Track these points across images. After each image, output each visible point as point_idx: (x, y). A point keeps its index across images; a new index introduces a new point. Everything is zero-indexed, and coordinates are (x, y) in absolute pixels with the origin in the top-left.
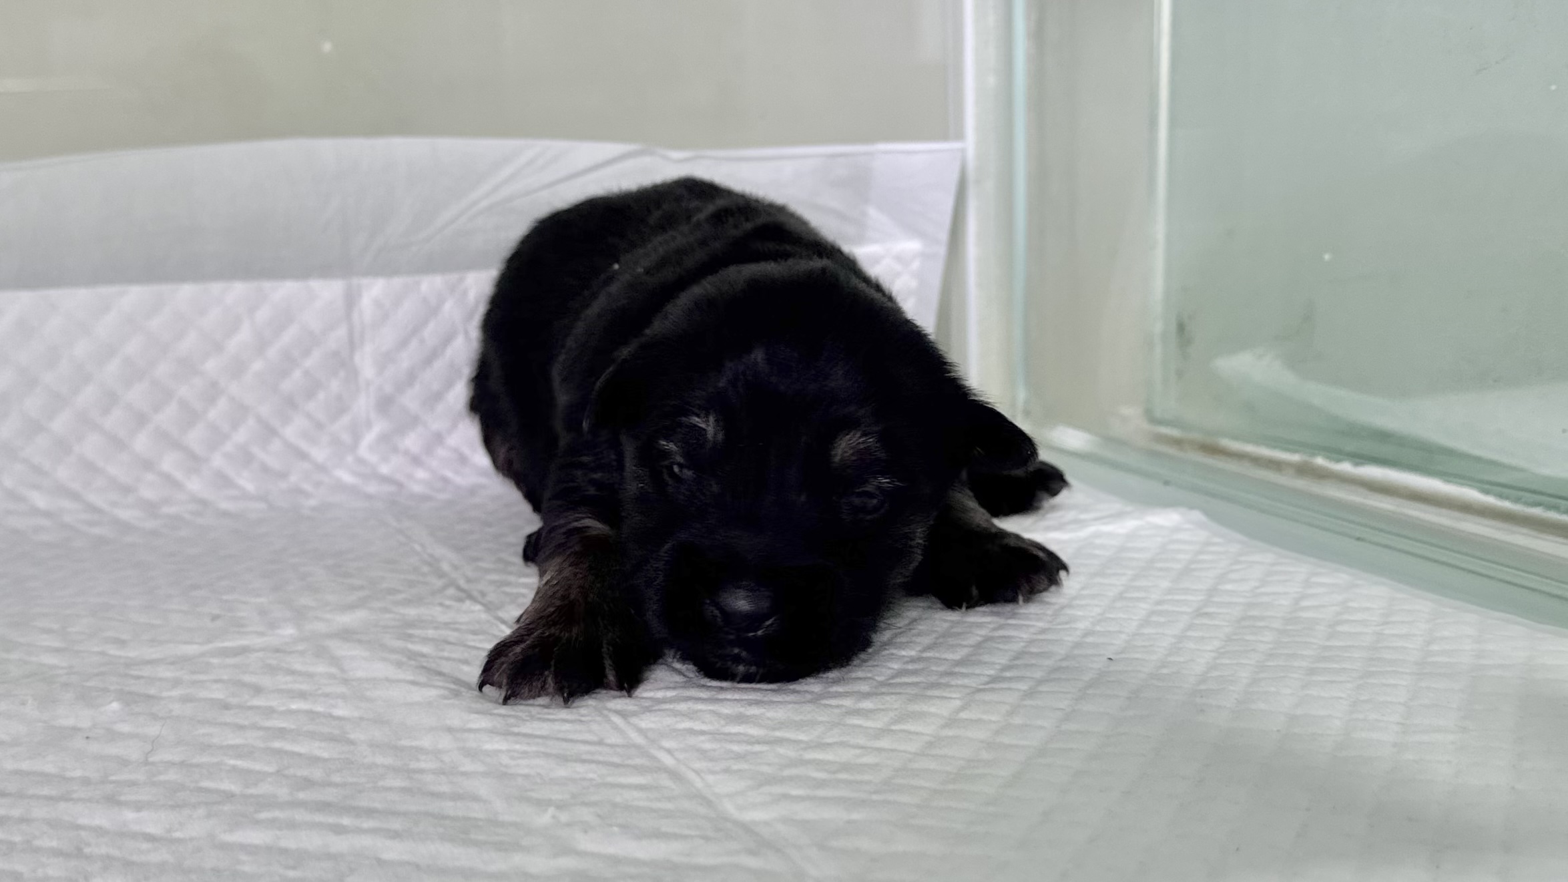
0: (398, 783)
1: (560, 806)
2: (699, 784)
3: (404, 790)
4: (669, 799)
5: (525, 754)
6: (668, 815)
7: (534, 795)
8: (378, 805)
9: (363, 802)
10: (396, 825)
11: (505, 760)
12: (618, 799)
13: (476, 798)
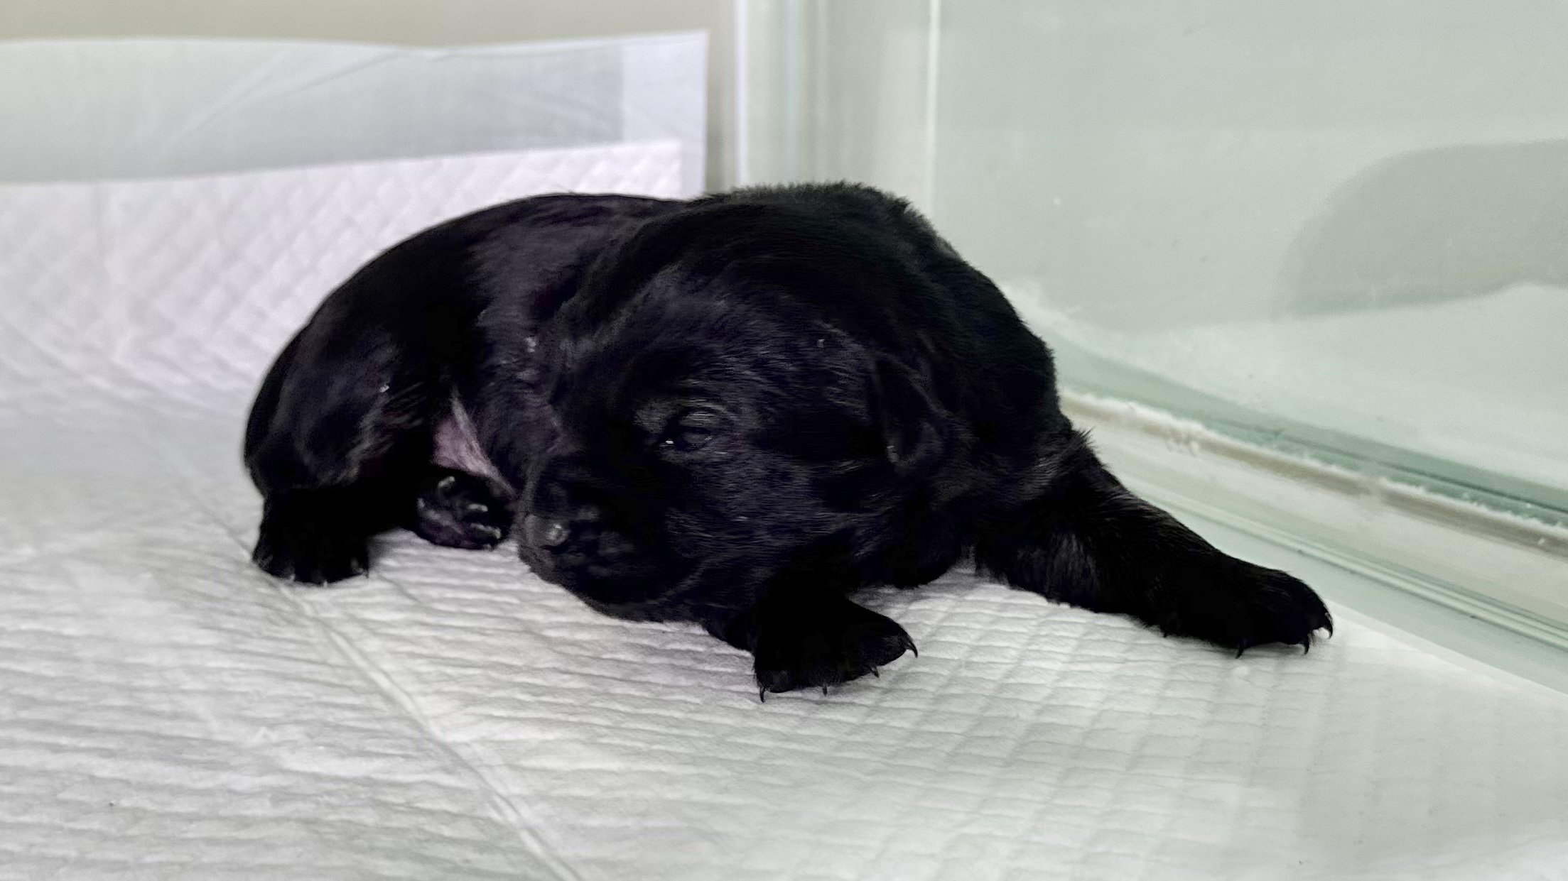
0: (119, 701)
1: (272, 725)
2: (410, 706)
3: (125, 709)
4: (379, 720)
5: (247, 672)
6: (373, 734)
7: (249, 713)
8: (97, 725)
9: (84, 722)
10: (111, 744)
11: (227, 679)
12: (330, 719)
13: (193, 718)
